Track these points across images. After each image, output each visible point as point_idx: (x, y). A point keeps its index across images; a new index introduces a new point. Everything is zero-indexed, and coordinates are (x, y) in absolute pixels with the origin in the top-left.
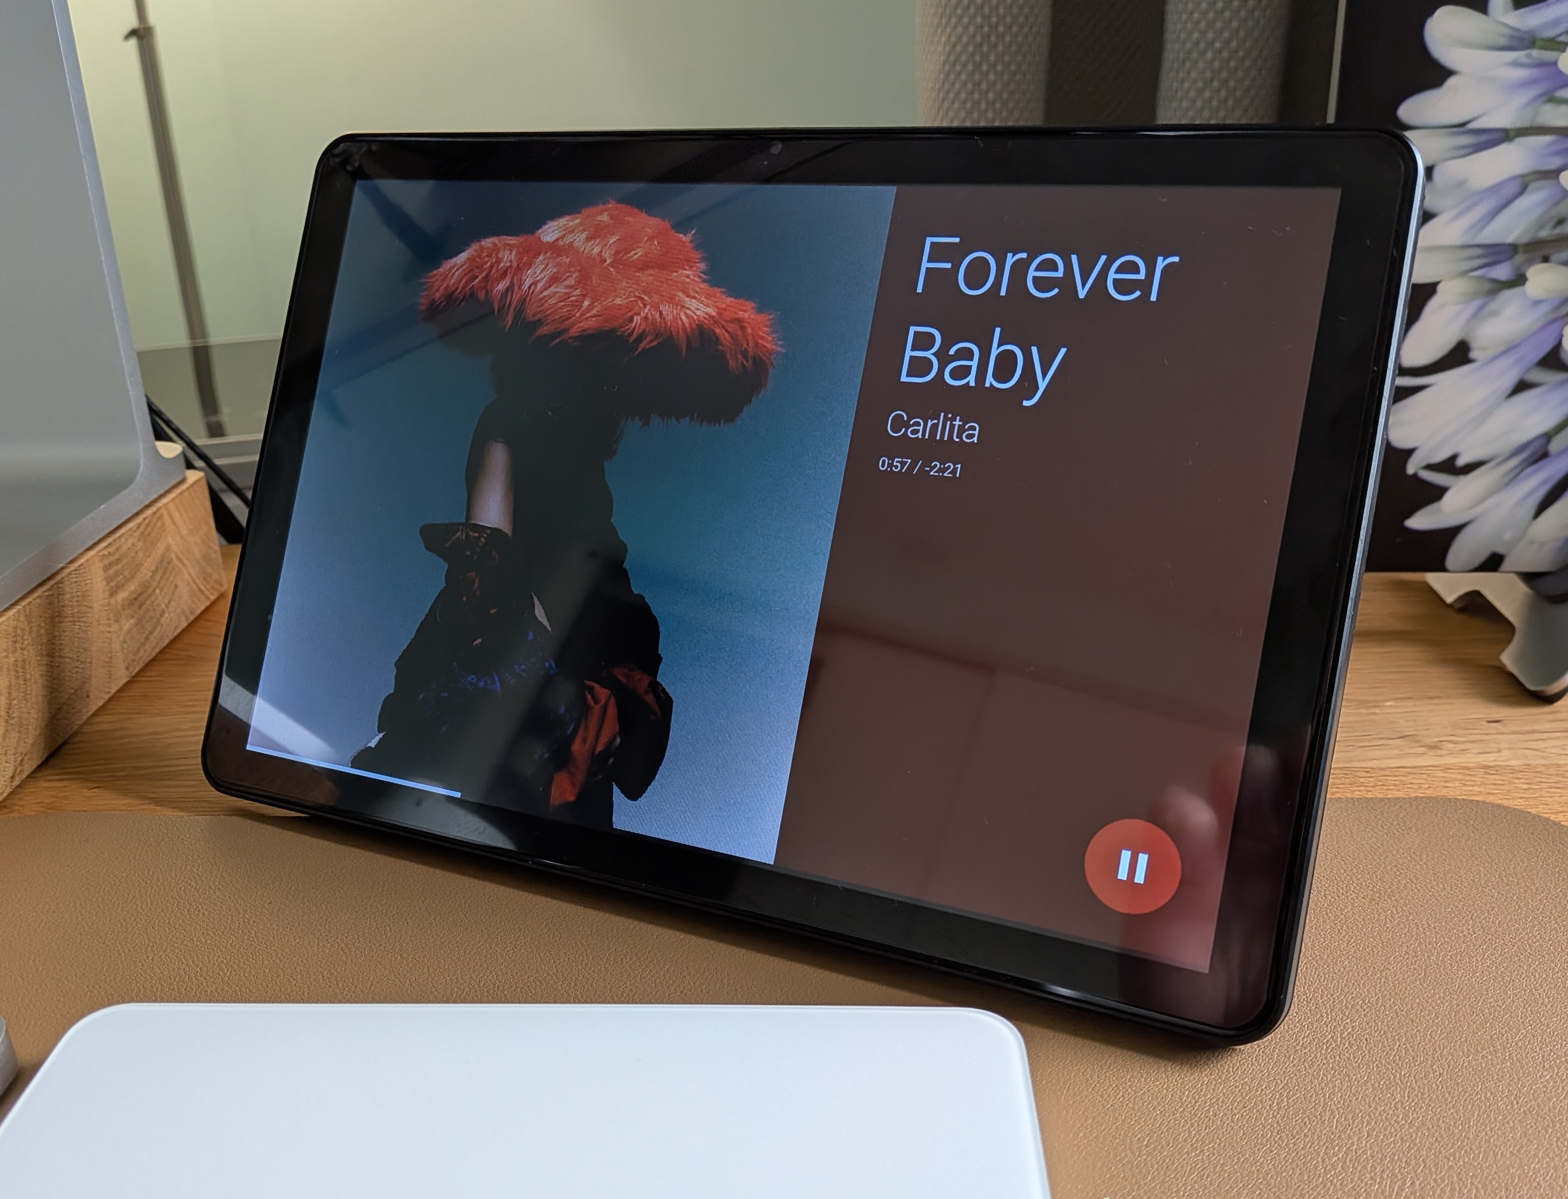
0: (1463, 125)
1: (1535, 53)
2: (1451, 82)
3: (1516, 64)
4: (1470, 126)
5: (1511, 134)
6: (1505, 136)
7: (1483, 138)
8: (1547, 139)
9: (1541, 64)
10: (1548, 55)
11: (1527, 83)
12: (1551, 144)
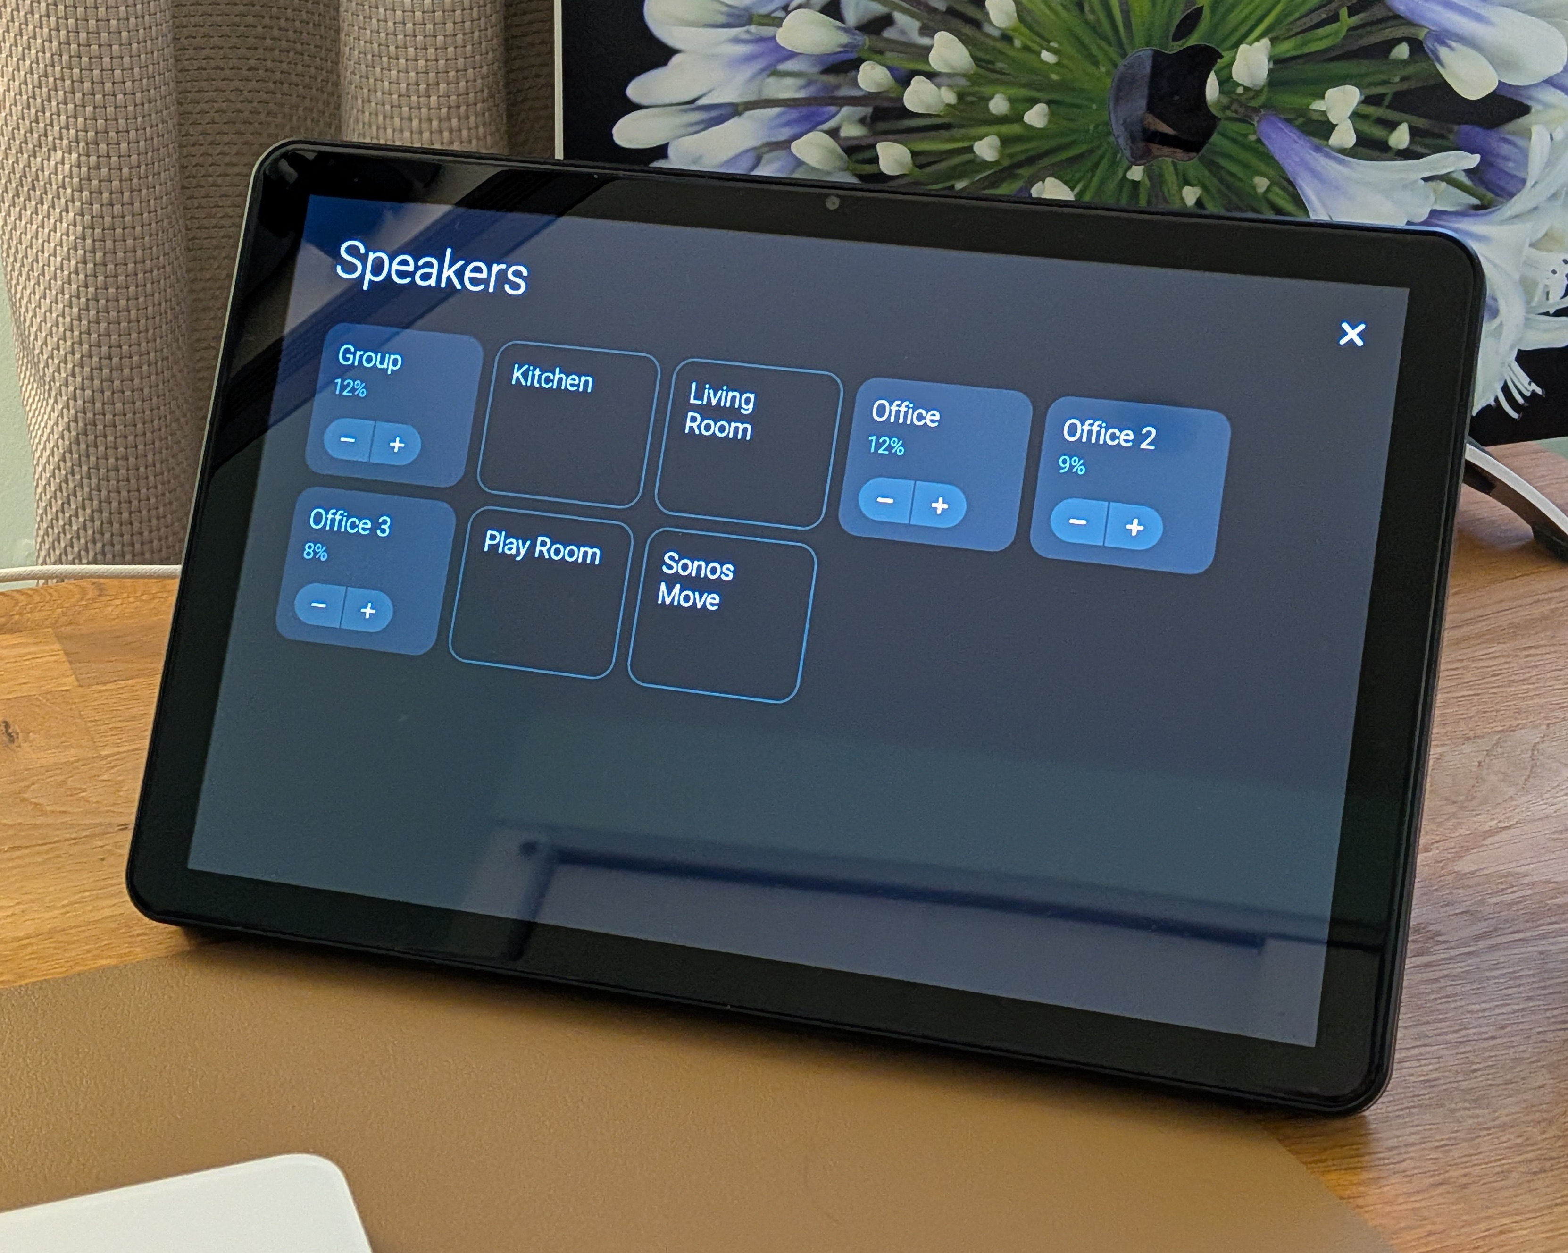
0: (693, 102)
1: (753, 28)
2: (675, 60)
3: (737, 40)
4: (700, 102)
5: (740, 108)
6: (733, 110)
7: (714, 114)
8: (776, 110)
9: (760, 40)
10: (766, 31)
11: (749, 59)
12: (779, 115)
